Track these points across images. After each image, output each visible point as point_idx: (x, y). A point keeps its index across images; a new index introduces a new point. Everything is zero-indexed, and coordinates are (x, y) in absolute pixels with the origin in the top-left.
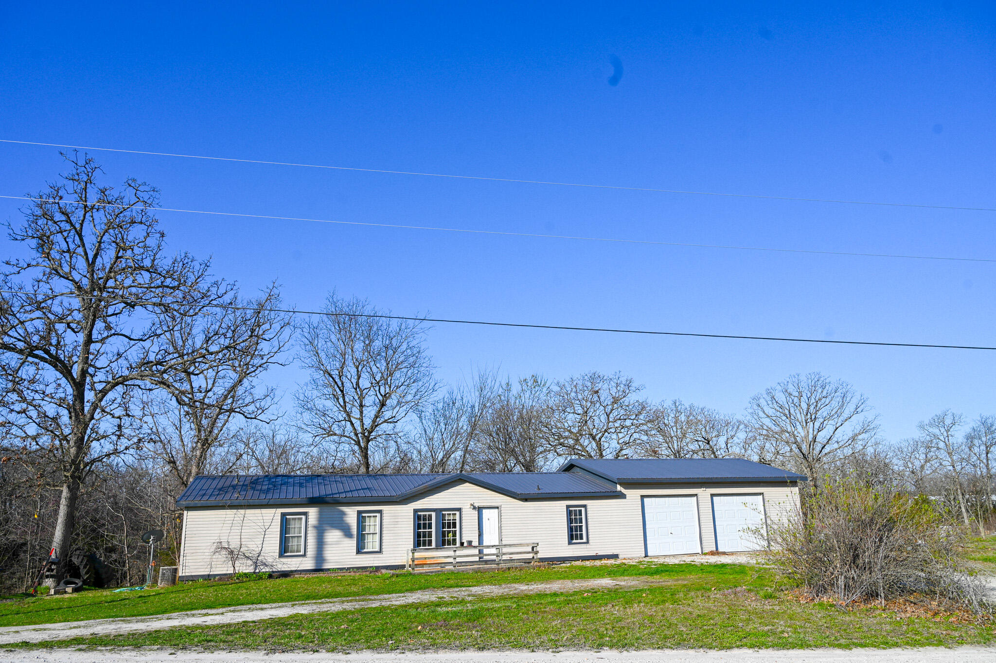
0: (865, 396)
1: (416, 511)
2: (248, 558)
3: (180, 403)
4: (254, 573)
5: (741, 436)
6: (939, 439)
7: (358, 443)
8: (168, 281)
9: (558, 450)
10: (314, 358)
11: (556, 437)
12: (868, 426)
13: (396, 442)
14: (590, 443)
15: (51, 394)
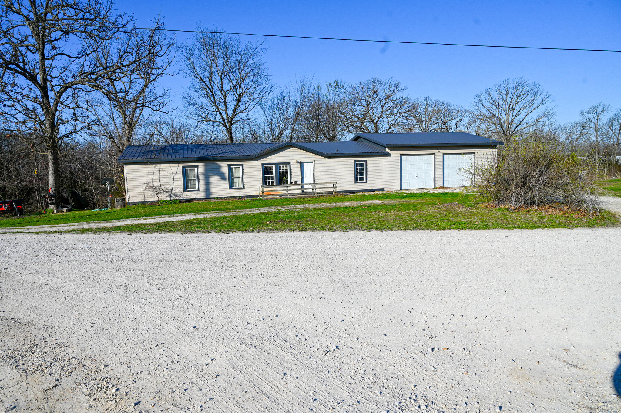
0: (549, 93)
1: (263, 164)
2: (166, 192)
3: (110, 100)
4: (170, 200)
5: (466, 119)
6: (591, 121)
7: (225, 126)
8: (87, 15)
9: (350, 129)
10: (192, 70)
11: (349, 121)
12: (548, 112)
13: (249, 125)
14: (371, 124)
15: (27, 94)
